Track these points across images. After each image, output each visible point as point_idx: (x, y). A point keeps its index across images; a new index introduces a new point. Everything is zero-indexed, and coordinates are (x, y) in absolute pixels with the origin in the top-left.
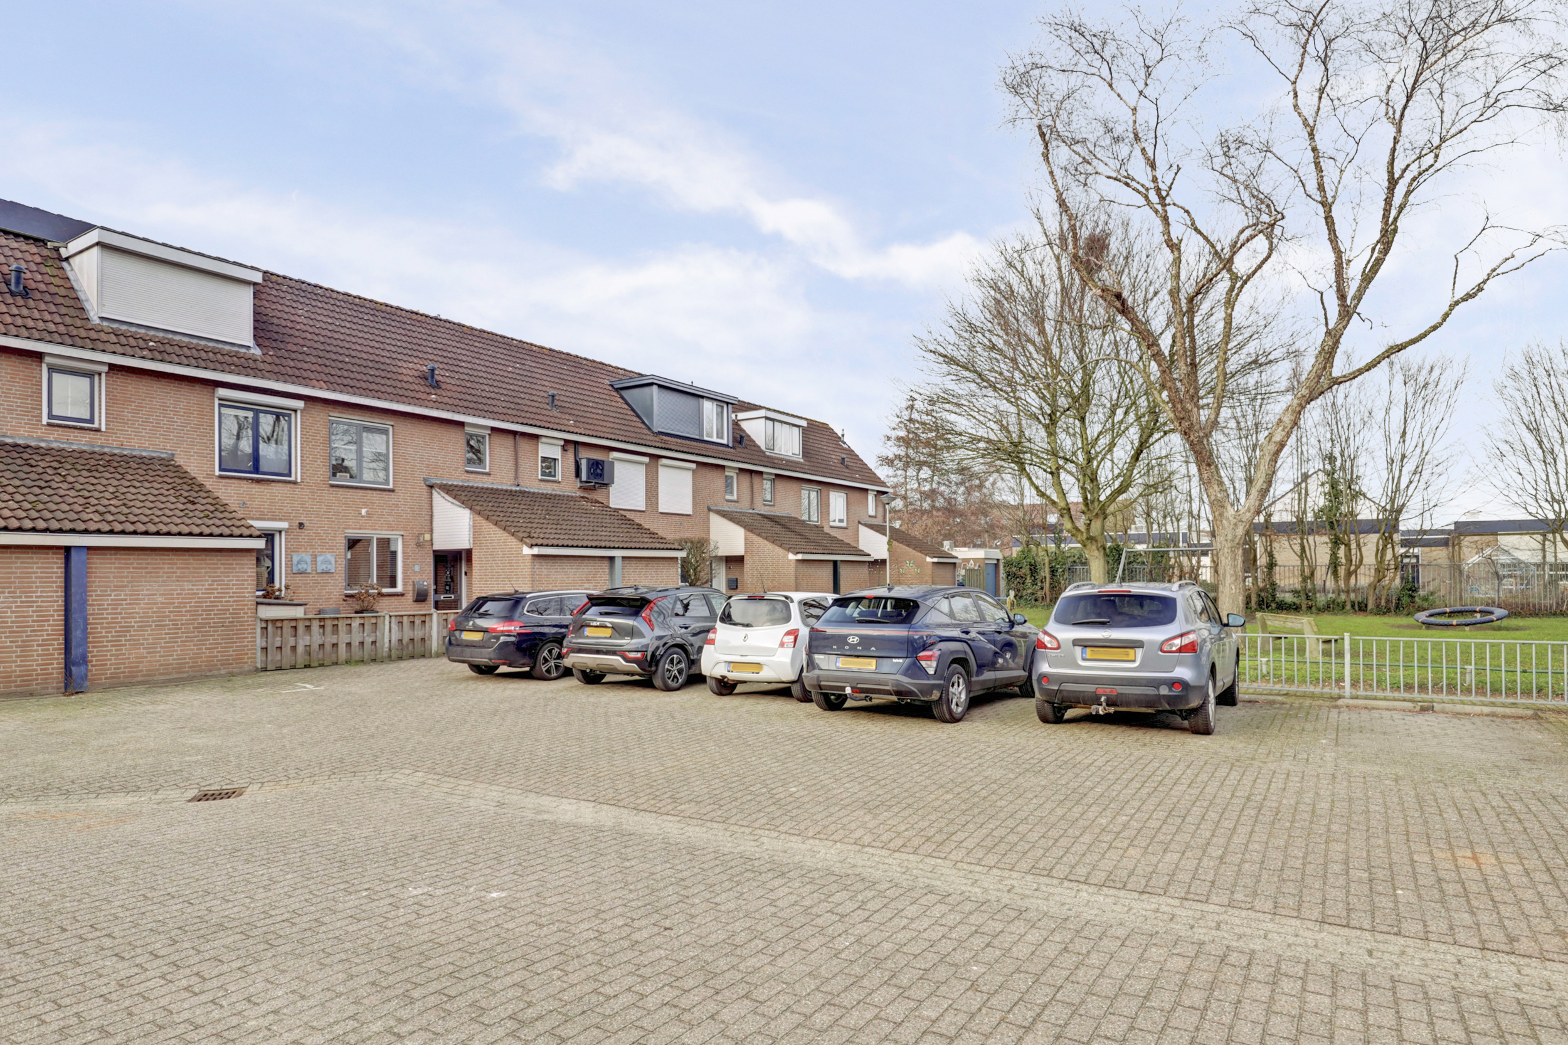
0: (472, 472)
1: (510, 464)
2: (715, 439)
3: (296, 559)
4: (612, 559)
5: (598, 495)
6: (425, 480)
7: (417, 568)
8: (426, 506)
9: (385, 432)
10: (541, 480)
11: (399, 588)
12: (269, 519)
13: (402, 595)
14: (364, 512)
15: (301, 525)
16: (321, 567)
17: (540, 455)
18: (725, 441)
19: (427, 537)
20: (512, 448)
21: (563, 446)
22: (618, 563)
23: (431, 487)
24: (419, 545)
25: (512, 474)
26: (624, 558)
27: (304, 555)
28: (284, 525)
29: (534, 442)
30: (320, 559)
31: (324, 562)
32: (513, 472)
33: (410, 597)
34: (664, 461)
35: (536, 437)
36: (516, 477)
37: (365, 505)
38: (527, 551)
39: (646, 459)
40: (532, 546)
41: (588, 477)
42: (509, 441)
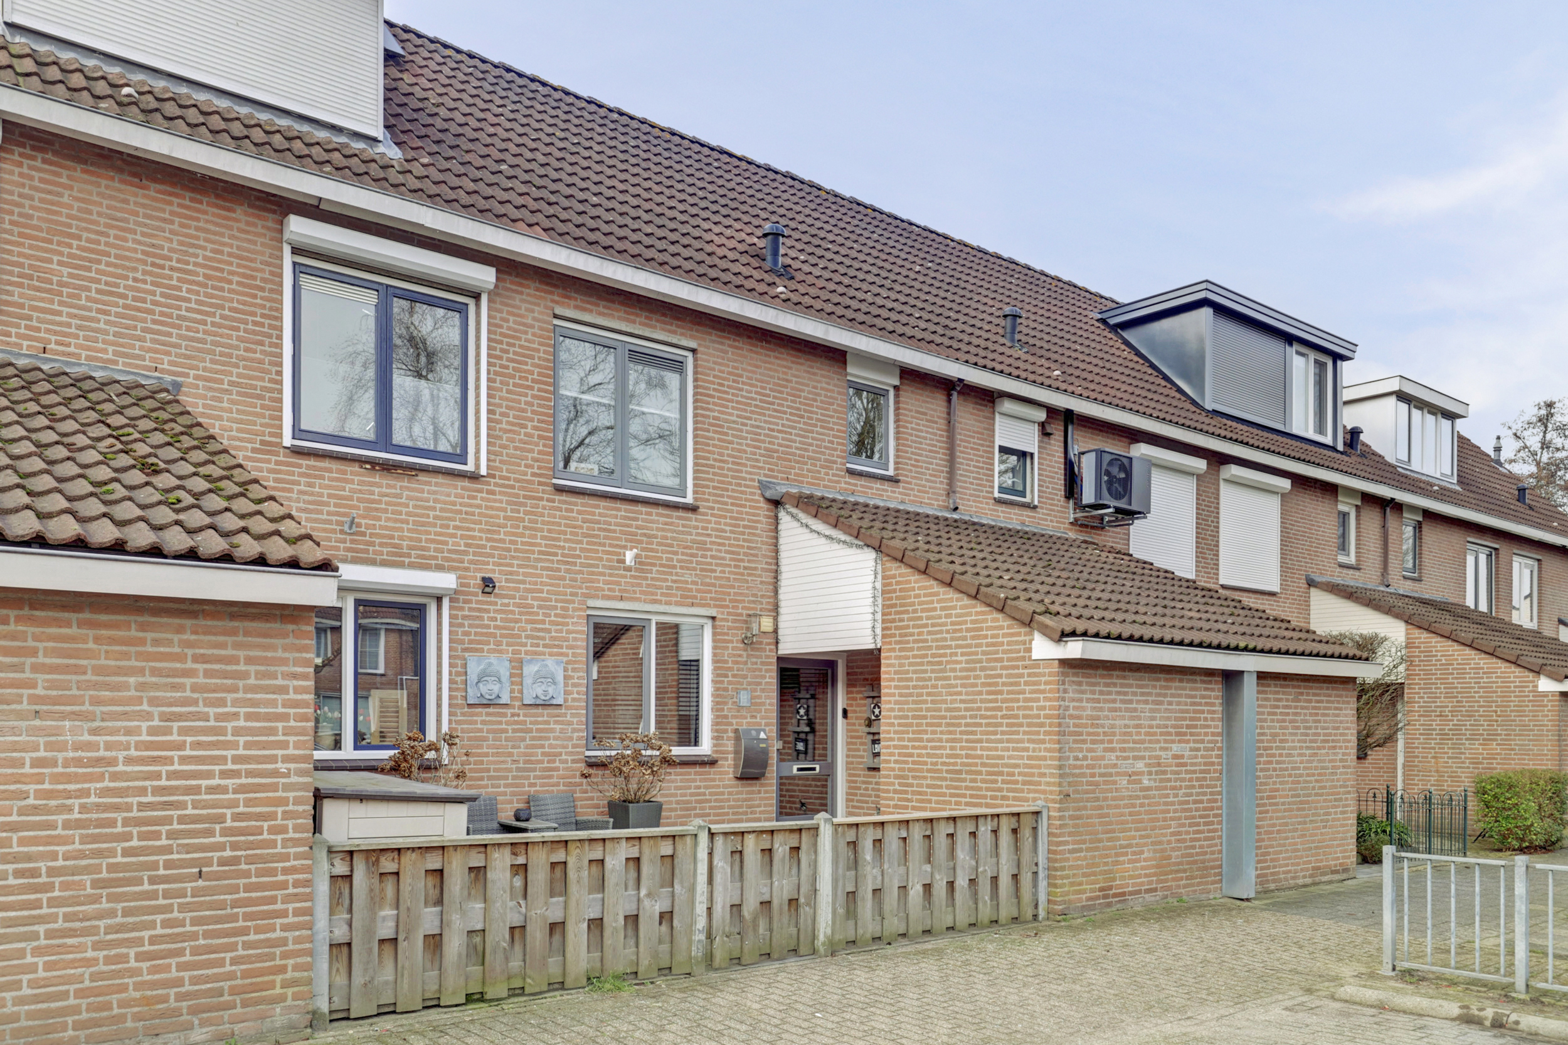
0: (861, 474)
1: (939, 461)
2: (1311, 434)
3: (474, 669)
4: (1231, 678)
5: (1110, 537)
6: (763, 486)
7: (744, 699)
8: (766, 550)
9: (677, 366)
10: (999, 501)
11: (705, 747)
12: (412, 566)
13: (712, 763)
14: (629, 556)
15: (488, 584)
16: (533, 692)
17: (999, 441)
18: (1328, 440)
19: (767, 624)
20: (942, 425)
21: (1042, 425)
22: (1249, 686)
23: (776, 503)
24: (749, 642)
25: (941, 486)
26: (1262, 676)
27: (493, 659)
28: (446, 581)
29: (986, 412)
30: (530, 670)
31: (539, 678)
32: (943, 478)
33: (728, 767)
34: (1235, 470)
35: (988, 398)
36: (950, 492)
37: (634, 542)
38: (1043, 648)
39: (1201, 464)
40: (1065, 636)
41: (1098, 493)
42: (933, 405)
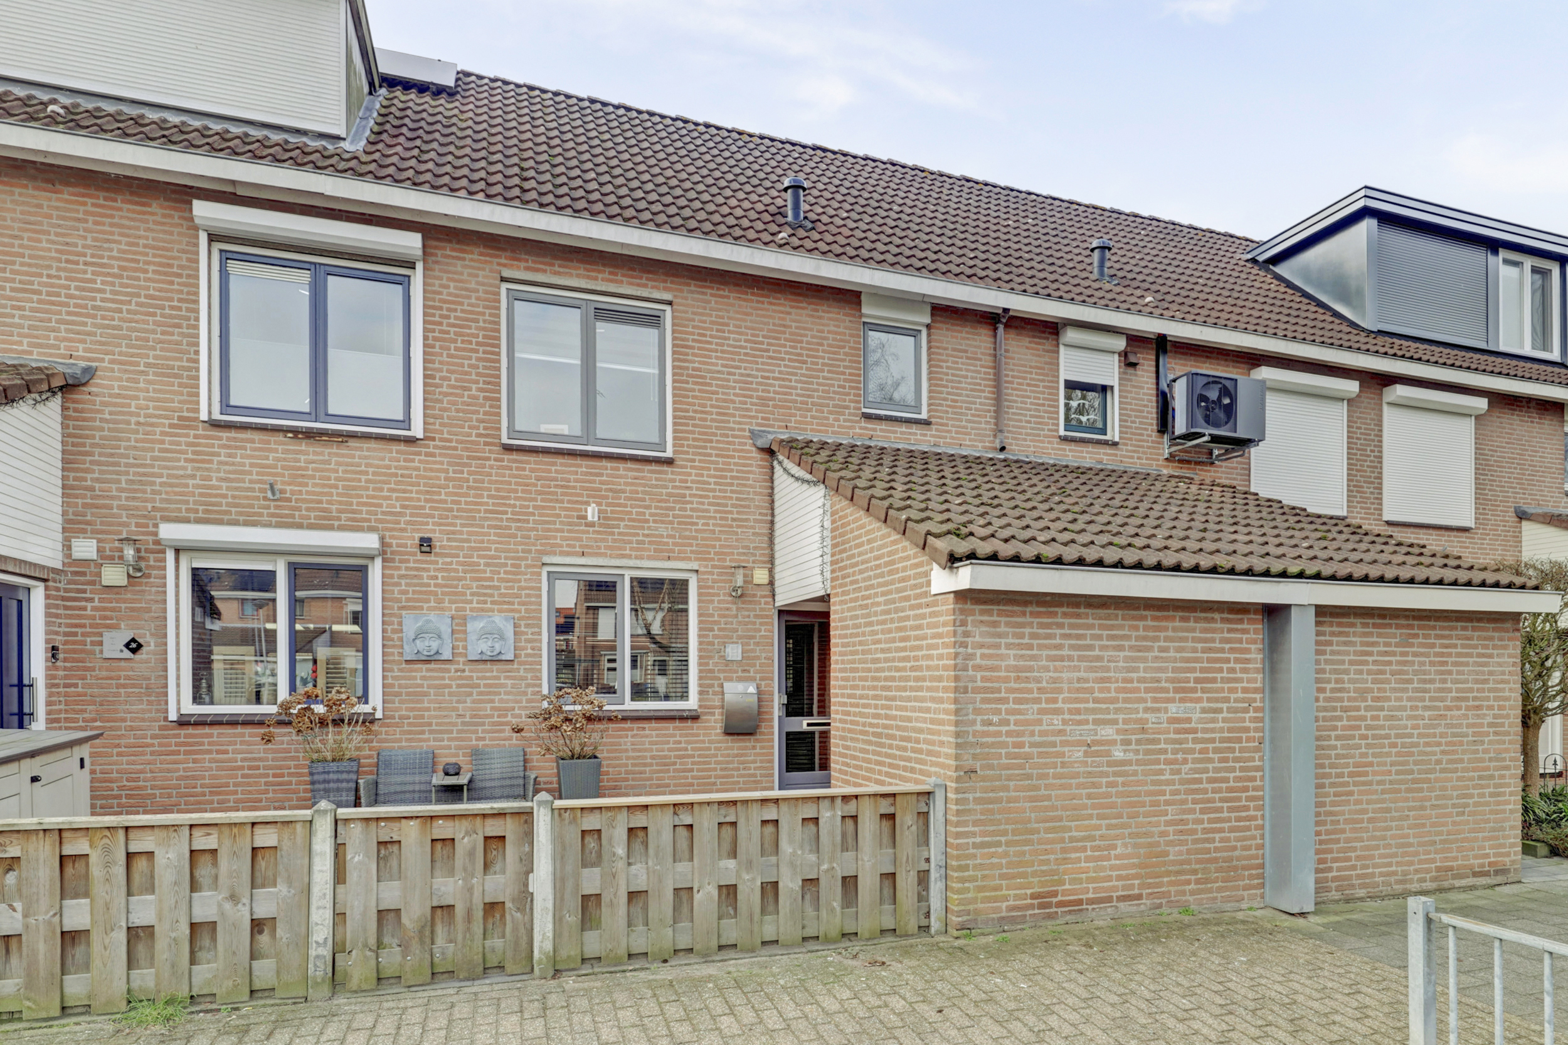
0: (879, 418)
1: (984, 400)
2: (1527, 350)
3: (410, 626)
4: (1274, 613)
5: (1224, 471)
6: (753, 435)
7: (734, 652)
8: (761, 501)
9: (653, 320)
10: (1065, 439)
11: (692, 703)
12: (341, 528)
13: (695, 718)
14: (592, 512)
15: (426, 544)
16: (478, 647)
17: (1064, 375)
18: (1555, 355)
19: (760, 576)
20: (988, 361)
21: (1124, 354)
22: (1301, 628)
23: (770, 452)
24: (741, 595)
25: (986, 424)
26: (1323, 612)
27: (432, 616)
28: (369, 541)
29: (1048, 345)
30: (475, 626)
31: (485, 634)
32: (989, 417)
33: (715, 723)
34: (1401, 391)
35: (1051, 329)
36: (998, 430)
37: (596, 495)
38: (943, 581)
39: (1352, 387)
40: (953, 560)
41: (1191, 420)
42: (979, 340)
